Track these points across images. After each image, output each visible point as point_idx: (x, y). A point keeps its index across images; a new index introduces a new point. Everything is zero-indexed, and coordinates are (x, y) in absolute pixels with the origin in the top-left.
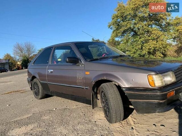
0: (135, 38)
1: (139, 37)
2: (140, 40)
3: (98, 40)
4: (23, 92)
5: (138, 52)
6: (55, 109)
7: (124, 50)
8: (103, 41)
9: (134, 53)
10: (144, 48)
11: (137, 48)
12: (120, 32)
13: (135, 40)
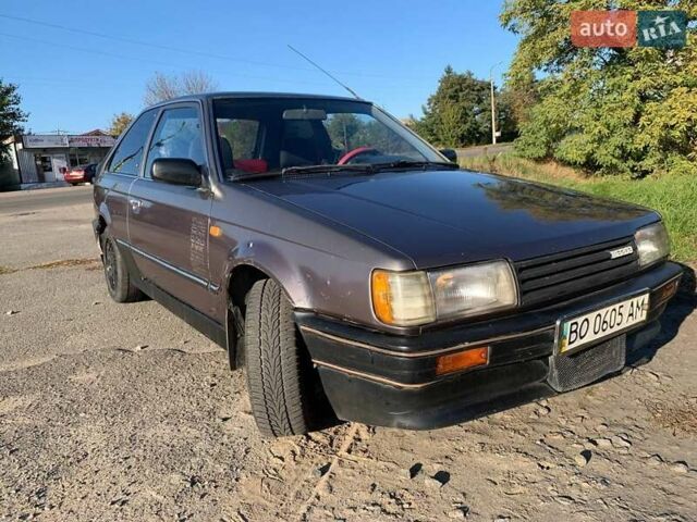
0: (614, 76)
1: (631, 70)
2: (631, 85)
3: (470, 74)
4: (94, 268)
5: (617, 140)
6: (139, 348)
7: (558, 126)
8: (487, 80)
9: (600, 140)
10: (642, 121)
11: (613, 122)
12: (547, 48)
13: (610, 82)
